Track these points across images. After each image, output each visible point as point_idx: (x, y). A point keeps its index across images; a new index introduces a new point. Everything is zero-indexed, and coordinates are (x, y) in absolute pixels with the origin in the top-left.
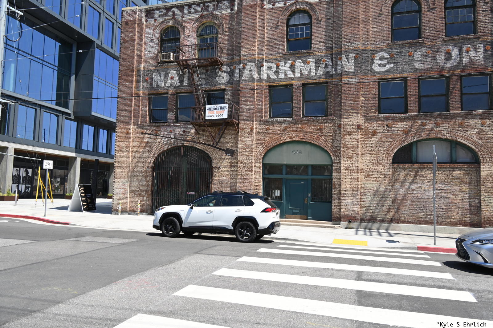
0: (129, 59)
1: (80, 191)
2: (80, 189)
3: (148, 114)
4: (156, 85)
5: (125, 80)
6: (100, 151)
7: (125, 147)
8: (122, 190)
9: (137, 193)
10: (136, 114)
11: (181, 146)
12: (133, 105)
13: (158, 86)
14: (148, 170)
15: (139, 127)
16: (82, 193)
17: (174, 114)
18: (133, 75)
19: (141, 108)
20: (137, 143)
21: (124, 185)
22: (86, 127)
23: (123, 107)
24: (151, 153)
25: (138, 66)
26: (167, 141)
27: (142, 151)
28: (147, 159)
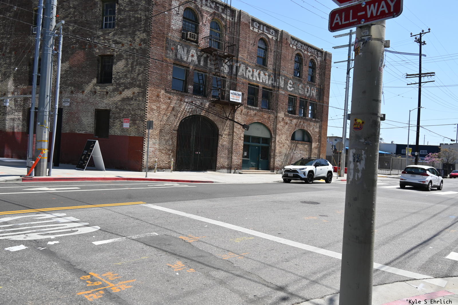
3: (172, 81)
4: (180, 57)
5: (156, 43)
7: (156, 109)
8: (152, 149)
9: (164, 152)
11: (199, 115)
13: (181, 60)
14: (174, 132)
15: (167, 91)
17: (193, 87)
20: (165, 107)
21: (154, 144)
23: (154, 69)
24: (176, 118)
26: (189, 109)
27: (169, 114)
28: (173, 123)
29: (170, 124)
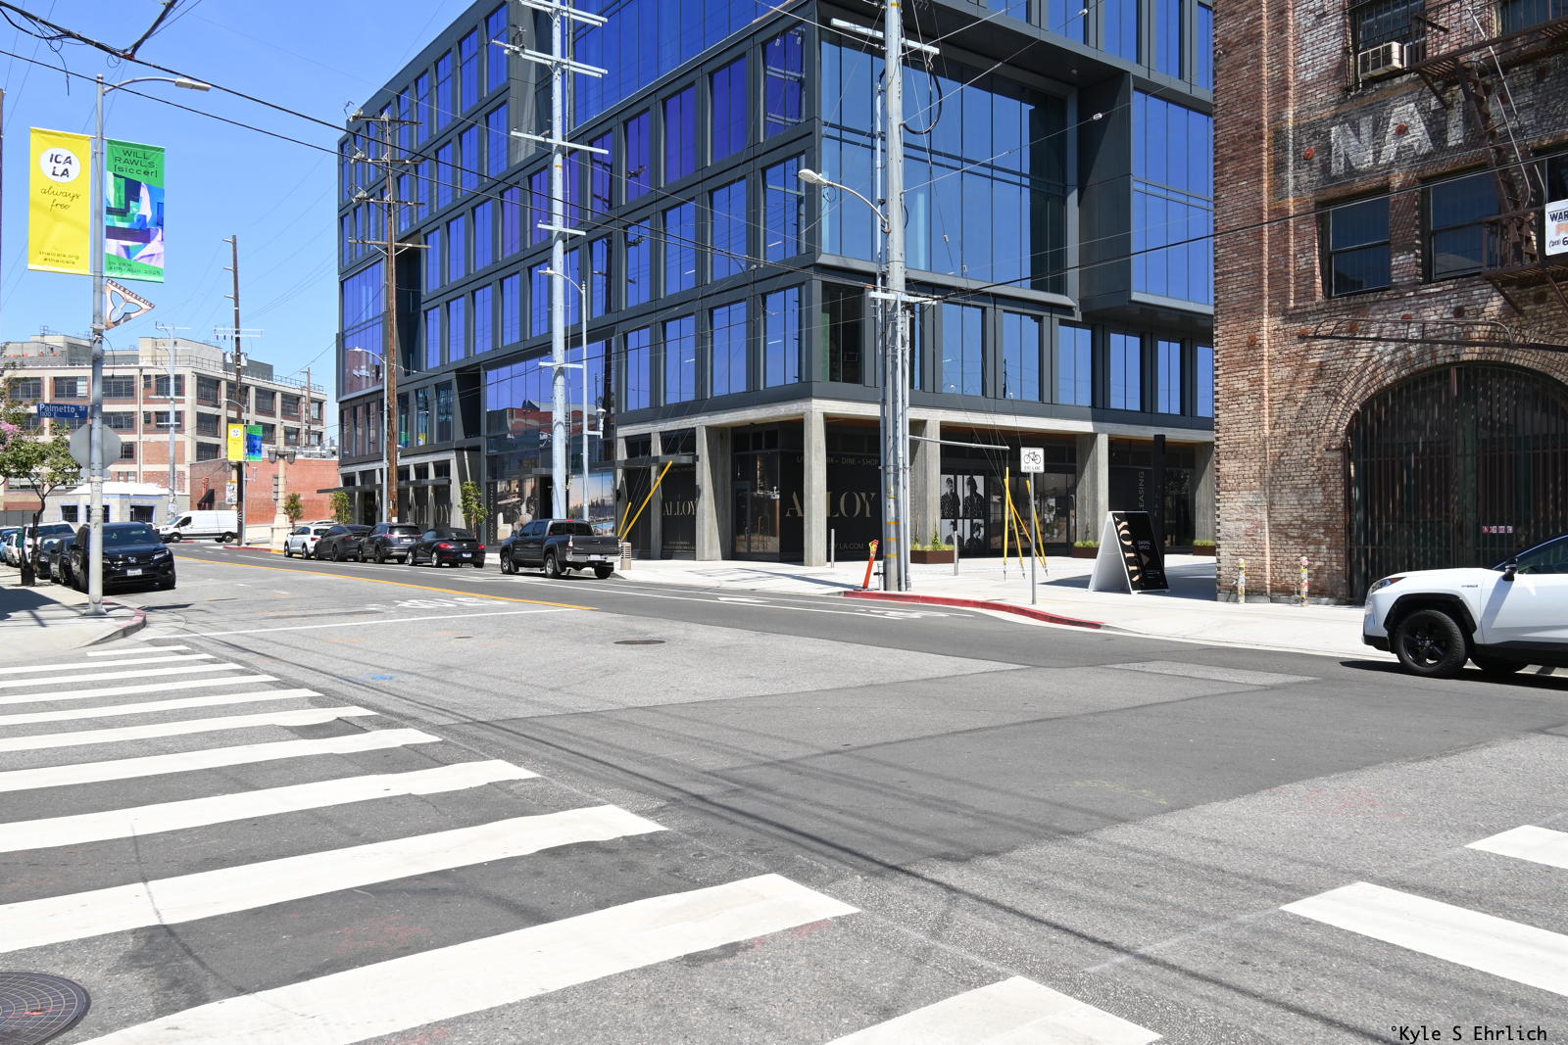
0: (1243, 101)
1: (1118, 533)
2: (1120, 527)
3: (1318, 271)
4: (1342, 167)
5: (1234, 173)
6: (1162, 408)
7: (1246, 389)
8: (1244, 526)
9: (1295, 533)
10: (1278, 278)
11: (1450, 364)
12: (1266, 248)
13: (1351, 171)
14: (1328, 455)
15: (1289, 317)
16: (1125, 537)
17: (1417, 256)
18: (1261, 150)
19: (1295, 255)
20: (1285, 372)
21: (1250, 508)
22: (1116, 340)
23: (1233, 260)
24: (1336, 401)
25: (1278, 116)
26: (1394, 352)
27: (1303, 395)
28: (1323, 422)
29: (1313, 428)
